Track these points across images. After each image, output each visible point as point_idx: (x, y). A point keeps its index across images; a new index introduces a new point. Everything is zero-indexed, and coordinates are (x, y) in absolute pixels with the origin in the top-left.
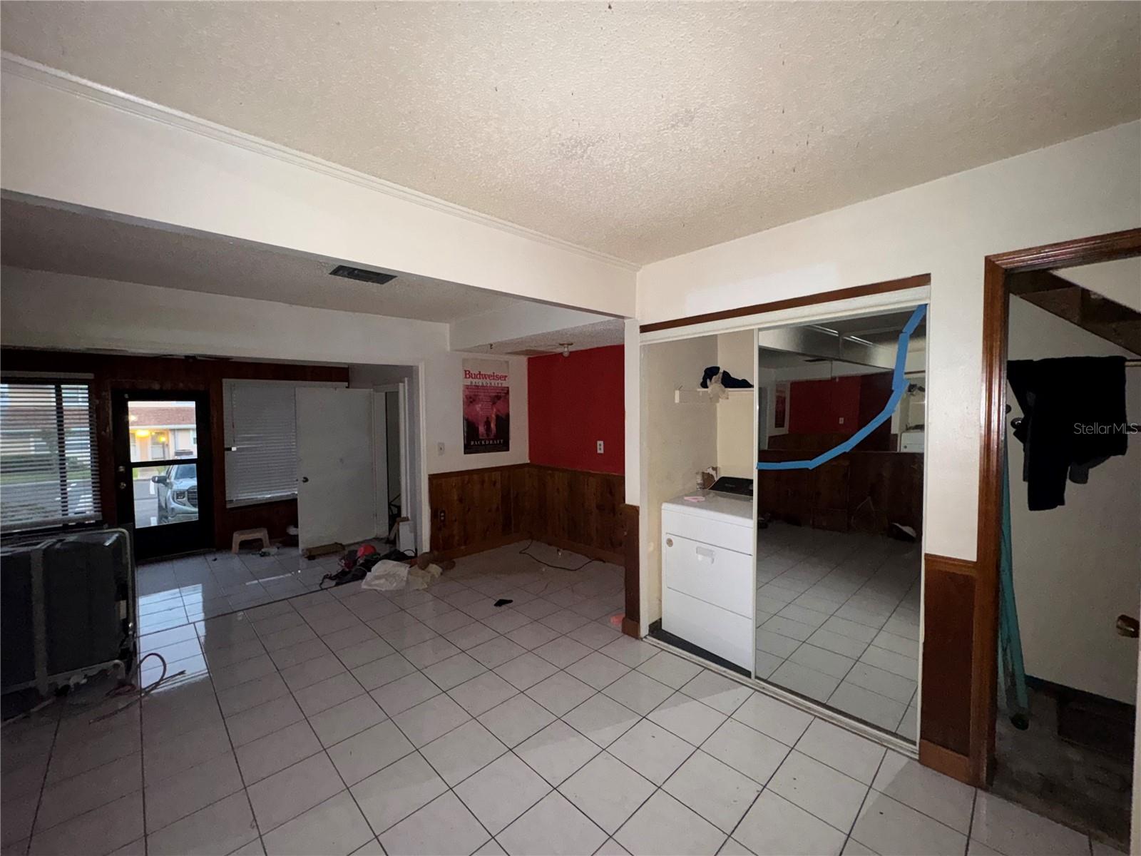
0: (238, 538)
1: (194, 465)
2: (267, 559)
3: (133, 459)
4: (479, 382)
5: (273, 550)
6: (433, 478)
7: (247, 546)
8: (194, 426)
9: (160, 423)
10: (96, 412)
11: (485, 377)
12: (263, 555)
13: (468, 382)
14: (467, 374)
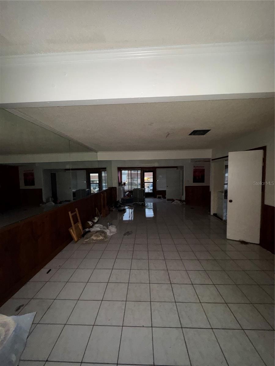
0: (158, 196)
1: (152, 183)
2: (161, 200)
3: (145, 182)
4: (197, 168)
5: (163, 199)
6: (186, 187)
7: (159, 198)
8: (152, 177)
9: (148, 176)
10: (141, 174)
11: (198, 167)
12: (161, 199)
13: (194, 168)
14: (194, 167)
